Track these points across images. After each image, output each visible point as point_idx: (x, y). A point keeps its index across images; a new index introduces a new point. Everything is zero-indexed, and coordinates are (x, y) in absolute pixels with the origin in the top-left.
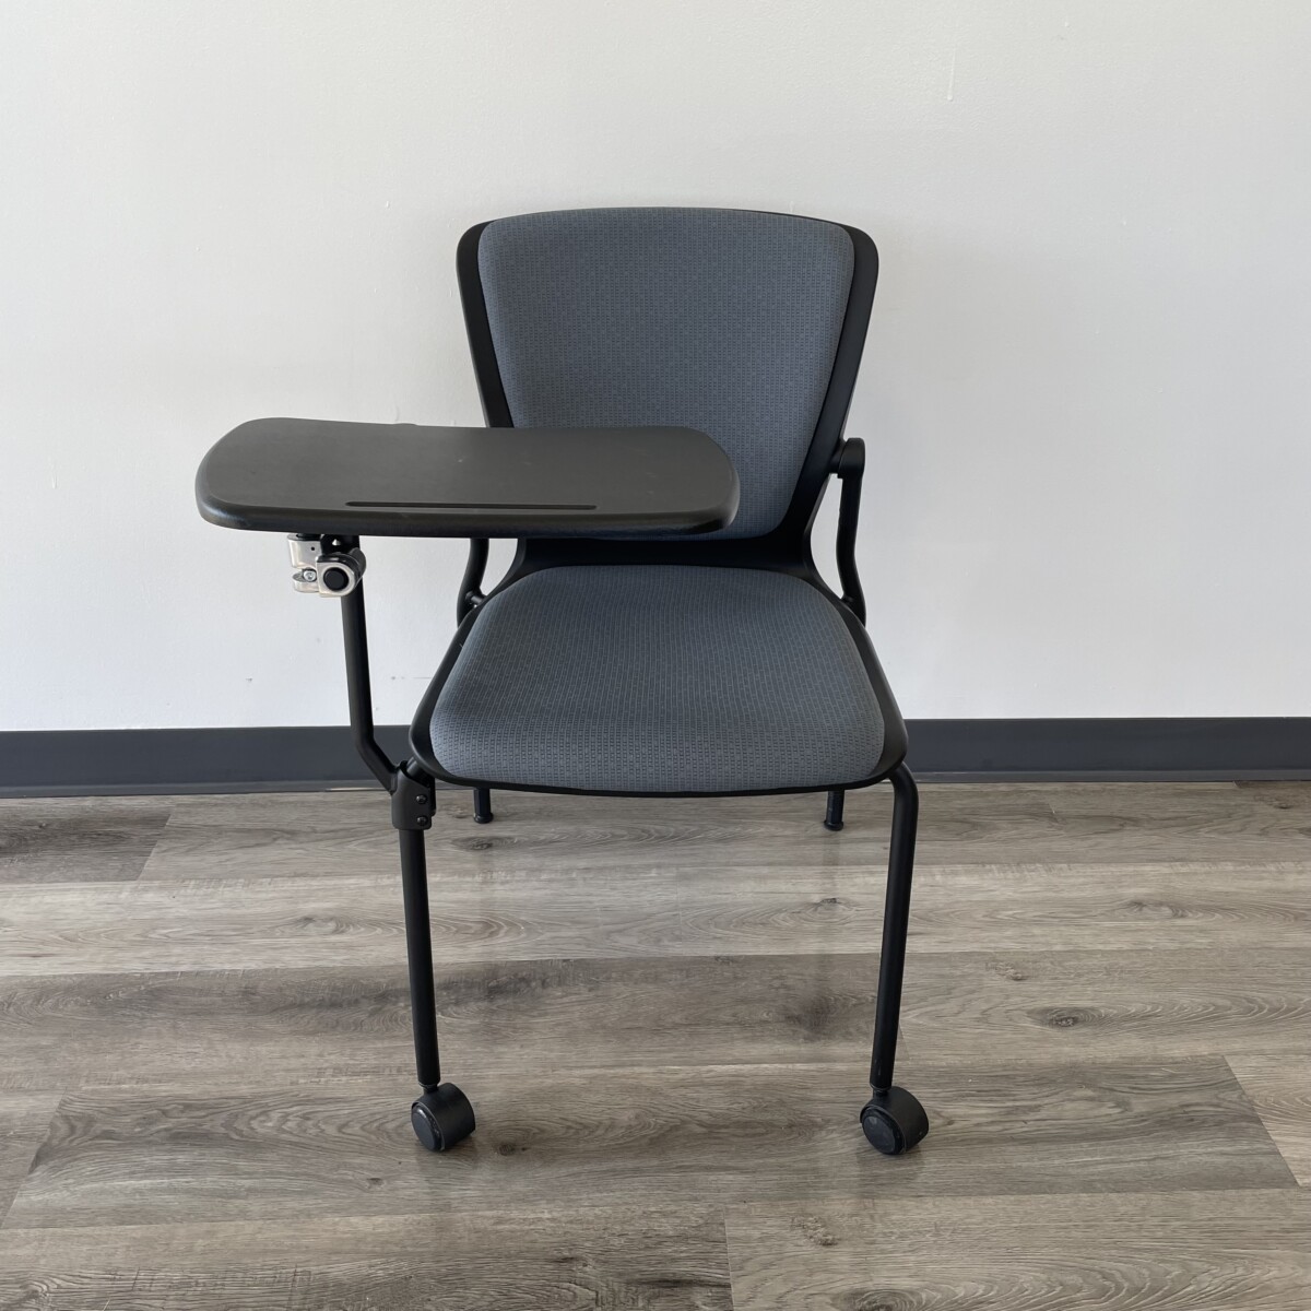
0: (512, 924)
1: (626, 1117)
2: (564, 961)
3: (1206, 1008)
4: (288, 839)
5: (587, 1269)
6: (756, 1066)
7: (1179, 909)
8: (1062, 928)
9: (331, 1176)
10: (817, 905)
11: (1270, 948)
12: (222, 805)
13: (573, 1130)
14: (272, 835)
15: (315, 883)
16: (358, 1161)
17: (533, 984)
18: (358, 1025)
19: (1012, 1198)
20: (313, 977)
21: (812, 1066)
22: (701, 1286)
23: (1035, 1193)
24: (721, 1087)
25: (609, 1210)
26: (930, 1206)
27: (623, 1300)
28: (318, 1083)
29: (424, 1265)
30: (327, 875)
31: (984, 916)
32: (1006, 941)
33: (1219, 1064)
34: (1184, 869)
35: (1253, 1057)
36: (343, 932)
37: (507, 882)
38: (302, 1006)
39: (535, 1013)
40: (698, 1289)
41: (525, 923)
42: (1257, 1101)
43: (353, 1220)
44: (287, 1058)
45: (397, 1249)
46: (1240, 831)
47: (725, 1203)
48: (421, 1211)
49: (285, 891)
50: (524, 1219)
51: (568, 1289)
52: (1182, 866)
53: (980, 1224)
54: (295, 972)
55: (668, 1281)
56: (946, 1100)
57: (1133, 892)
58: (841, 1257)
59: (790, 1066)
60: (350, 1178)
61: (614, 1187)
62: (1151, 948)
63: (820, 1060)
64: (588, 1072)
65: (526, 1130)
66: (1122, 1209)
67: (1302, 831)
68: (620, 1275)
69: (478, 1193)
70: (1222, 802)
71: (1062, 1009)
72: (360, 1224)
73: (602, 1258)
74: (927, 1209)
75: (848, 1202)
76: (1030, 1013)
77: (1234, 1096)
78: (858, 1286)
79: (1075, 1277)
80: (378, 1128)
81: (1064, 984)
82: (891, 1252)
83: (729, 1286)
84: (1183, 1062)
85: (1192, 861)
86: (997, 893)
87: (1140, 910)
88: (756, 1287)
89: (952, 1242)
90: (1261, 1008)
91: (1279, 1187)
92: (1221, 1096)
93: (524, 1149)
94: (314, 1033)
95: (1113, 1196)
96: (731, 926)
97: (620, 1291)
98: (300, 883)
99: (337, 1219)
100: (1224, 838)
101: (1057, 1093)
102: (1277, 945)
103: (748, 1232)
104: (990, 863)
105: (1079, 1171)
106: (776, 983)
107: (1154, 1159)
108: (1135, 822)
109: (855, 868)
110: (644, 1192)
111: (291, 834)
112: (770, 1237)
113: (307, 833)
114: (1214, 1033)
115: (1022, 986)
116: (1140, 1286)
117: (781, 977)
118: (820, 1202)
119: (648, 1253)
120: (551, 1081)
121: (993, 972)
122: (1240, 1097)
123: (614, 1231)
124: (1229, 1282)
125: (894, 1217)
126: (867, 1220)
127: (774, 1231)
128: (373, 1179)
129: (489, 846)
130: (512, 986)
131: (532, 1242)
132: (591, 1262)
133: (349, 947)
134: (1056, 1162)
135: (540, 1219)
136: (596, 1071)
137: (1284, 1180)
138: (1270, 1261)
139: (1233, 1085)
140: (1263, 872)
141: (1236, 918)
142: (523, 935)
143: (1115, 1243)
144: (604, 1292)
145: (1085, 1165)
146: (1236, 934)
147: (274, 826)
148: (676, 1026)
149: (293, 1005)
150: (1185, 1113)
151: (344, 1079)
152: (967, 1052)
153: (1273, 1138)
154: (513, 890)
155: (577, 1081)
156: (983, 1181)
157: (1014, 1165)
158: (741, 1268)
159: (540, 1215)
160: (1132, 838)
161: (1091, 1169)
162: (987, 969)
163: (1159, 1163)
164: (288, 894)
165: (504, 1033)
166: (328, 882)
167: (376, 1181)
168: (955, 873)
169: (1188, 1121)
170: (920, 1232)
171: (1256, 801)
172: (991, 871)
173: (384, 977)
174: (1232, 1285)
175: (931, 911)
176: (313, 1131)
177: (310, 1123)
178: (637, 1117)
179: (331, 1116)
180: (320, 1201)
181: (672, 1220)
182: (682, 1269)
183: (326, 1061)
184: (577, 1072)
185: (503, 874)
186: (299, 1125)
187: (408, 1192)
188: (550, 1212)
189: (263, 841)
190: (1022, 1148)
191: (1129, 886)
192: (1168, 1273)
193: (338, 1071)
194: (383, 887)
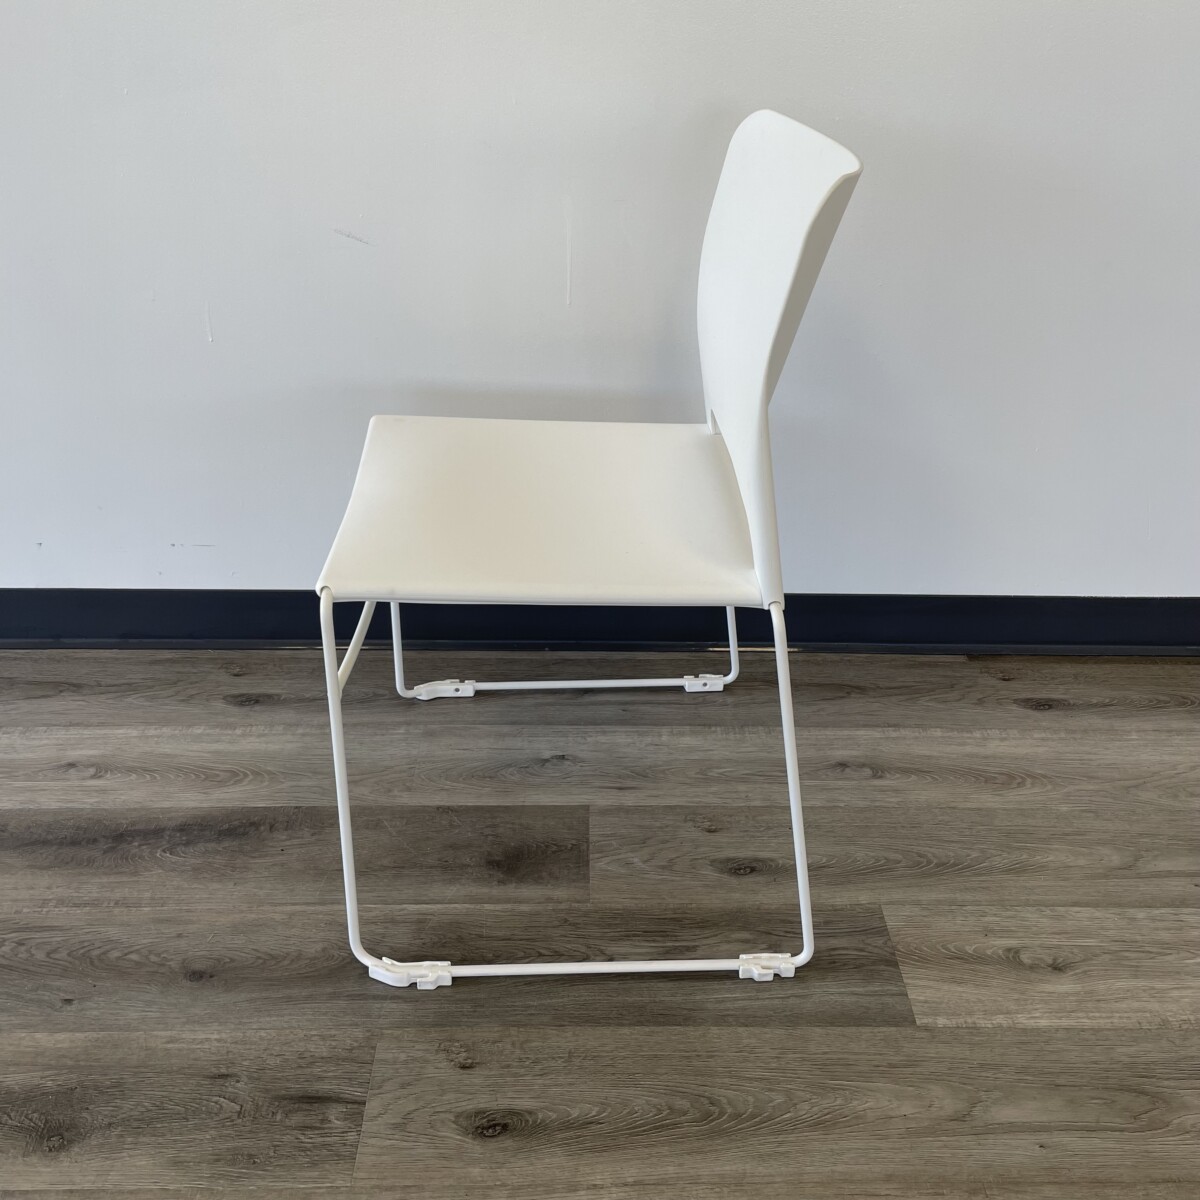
0: (257, 774)
1: (313, 949)
2: (296, 807)
3: (878, 861)
4: (74, 692)
5: (239, 1085)
6: (447, 906)
7: (878, 770)
8: (766, 786)
9: (29, 996)
10: (547, 761)
11: (954, 808)
12: (20, 659)
13: (261, 961)
14: (59, 687)
15: (87, 732)
16: (58, 983)
17: (262, 828)
18: (90, 862)
19: (647, 1029)
20: (61, 818)
21: (499, 907)
22: (339, 1102)
23: (669, 1025)
24: (408, 924)
25: (273, 1033)
26: (568, 1035)
27: (264, 1113)
28: (39, 912)
29: (90, 1077)
30: (101, 725)
31: (697, 773)
32: (708, 796)
33: (875, 912)
34: (894, 735)
35: (907, 907)
36: (100, 777)
37: (264, 735)
38: (45, 843)
39: (256, 854)
40: (334, 1105)
41: (269, 773)
42: (900, 947)
43: (38, 1036)
44: (16, 889)
45: (70, 1063)
46: (960, 700)
47: (382, 1029)
48: (102, 1030)
49: (58, 739)
50: (194, 1039)
51: (216, 1103)
52: (894, 731)
53: (612, 1051)
54: (46, 812)
55: (310, 1098)
56: (613, 939)
57: (841, 754)
58: (476, 1078)
59: (478, 907)
60: (46, 998)
61: (286, 1012)
62: (842, 805)
63: (508, 901)
64: (289, 908)
65: (218, 960)
66: (746, 1041)
67: (1016, 701)
68: (267, 1091)
69: (158, 1015)
70: (949, 673)
71: (744, 859)
72: (43, 1039)
73: (255, 1075)
74: (566, 1037)
75: (496, 1029)
76: (713, 862)
77: (880, 942)
78: (482, 1106)
79: (684, 1102)
80: (83, 955)
81: (753, 837)
82: (521, 1076)
83: (364, 1103)
84: (842, 910)
85: (904, 727)
86: (715, 752)
87: (843, 771)
88: (389, 1104)
89: (580, 1068)
90: (929, 862)
91: (896, 1026)
92: (869, 941)
93: (211, 977)
94: (48, 868)
95: (740, 1029)
96: (461, 779)
97: (262, 1106)
98: (74, 732)
99: (23, 1035)
100: (942, 706)
101: (716, 935)
102: (961, 806)
103: (396, 1055)
104: (716, 725)
105: (717, 1006)
106: (488, 831)
107: (788, 997)
108: (861, 690)
109: (590, 728)
110: (310, 1017)
111: (77, 688)
112: (414, 1060)
113: (92, 686)
114: (878, 884)
115: (712, 837)
116: (742, 1112)
117: (494, 826)
118: (470, 1029)
119: (299, 1072)
120: (253, 916)
121: (691, 824)
122: (885, 943)
123: (273, 1052)
124: (826, 1111)
125: (534, 1044)
126: (509, 1046)
127: (420, 1054)
128: (66, 1000)
129: (257, 702)
130: (242, 830)
131: (195, 1059)
132: (245, 1079)
133: (103, 791)
134: (698, 998)
135: (207, 1040)
136: (298, 908)
137: (906, 1019)
138: (870, 1093)
139: (882, 931)
140: (970, 738)
141: (930, 779)
142: (266, 783)
143: (730, 1072)
144: (248, 1106)
145: (722, 1001)
146: (925, 793)
147: (63, 680)
148: (384, 868)
149: (34, 843)
150: (831, 956)
151: (65, 909)
152: (645, 897)
153: (905, 981)
154: (267, 743)
155: (277, 917)
156: (624, 1012)
157: (657, 1000)
158: (380, 1087)
159: (209, 1036)
160: (855, 705)
161: (729, 1005)
162: (685, 821)
163: (791, 1001)
164: (61, 742)
165: (222, 871)
166: (98, 731)
167: (69, 1001)
168: (682, 734)
169: (831, 963)
170: (553, 1058)
171: (981, 673)
172: (715, 732)
173: (127, 819)
174: (828, 1114)
175: (650, 767)
176: (23, 956)
177: (23, 948)
178: (324, 950)
179: (44, 943)
180: (13, 1018)
181: (328, 1043)
182: (324, 1087)
183: (53, 893)
184: (279, 909)
185: (263, 728)
186: (12, 950)
187: (95, 1013)
188: (219, 1032)
189: (49, 693)
190: (670, 985)
191: (838, 749)
192: (771, 1102)
193: (61, 902)
194: (147, 737)
